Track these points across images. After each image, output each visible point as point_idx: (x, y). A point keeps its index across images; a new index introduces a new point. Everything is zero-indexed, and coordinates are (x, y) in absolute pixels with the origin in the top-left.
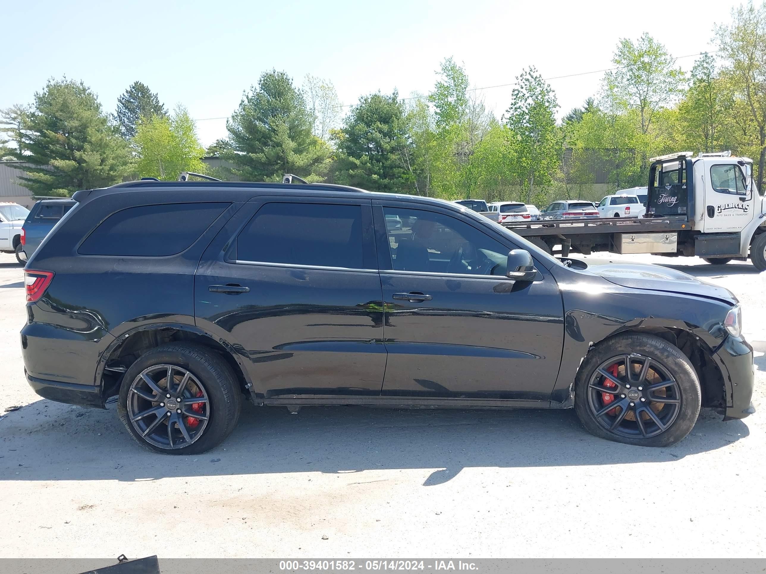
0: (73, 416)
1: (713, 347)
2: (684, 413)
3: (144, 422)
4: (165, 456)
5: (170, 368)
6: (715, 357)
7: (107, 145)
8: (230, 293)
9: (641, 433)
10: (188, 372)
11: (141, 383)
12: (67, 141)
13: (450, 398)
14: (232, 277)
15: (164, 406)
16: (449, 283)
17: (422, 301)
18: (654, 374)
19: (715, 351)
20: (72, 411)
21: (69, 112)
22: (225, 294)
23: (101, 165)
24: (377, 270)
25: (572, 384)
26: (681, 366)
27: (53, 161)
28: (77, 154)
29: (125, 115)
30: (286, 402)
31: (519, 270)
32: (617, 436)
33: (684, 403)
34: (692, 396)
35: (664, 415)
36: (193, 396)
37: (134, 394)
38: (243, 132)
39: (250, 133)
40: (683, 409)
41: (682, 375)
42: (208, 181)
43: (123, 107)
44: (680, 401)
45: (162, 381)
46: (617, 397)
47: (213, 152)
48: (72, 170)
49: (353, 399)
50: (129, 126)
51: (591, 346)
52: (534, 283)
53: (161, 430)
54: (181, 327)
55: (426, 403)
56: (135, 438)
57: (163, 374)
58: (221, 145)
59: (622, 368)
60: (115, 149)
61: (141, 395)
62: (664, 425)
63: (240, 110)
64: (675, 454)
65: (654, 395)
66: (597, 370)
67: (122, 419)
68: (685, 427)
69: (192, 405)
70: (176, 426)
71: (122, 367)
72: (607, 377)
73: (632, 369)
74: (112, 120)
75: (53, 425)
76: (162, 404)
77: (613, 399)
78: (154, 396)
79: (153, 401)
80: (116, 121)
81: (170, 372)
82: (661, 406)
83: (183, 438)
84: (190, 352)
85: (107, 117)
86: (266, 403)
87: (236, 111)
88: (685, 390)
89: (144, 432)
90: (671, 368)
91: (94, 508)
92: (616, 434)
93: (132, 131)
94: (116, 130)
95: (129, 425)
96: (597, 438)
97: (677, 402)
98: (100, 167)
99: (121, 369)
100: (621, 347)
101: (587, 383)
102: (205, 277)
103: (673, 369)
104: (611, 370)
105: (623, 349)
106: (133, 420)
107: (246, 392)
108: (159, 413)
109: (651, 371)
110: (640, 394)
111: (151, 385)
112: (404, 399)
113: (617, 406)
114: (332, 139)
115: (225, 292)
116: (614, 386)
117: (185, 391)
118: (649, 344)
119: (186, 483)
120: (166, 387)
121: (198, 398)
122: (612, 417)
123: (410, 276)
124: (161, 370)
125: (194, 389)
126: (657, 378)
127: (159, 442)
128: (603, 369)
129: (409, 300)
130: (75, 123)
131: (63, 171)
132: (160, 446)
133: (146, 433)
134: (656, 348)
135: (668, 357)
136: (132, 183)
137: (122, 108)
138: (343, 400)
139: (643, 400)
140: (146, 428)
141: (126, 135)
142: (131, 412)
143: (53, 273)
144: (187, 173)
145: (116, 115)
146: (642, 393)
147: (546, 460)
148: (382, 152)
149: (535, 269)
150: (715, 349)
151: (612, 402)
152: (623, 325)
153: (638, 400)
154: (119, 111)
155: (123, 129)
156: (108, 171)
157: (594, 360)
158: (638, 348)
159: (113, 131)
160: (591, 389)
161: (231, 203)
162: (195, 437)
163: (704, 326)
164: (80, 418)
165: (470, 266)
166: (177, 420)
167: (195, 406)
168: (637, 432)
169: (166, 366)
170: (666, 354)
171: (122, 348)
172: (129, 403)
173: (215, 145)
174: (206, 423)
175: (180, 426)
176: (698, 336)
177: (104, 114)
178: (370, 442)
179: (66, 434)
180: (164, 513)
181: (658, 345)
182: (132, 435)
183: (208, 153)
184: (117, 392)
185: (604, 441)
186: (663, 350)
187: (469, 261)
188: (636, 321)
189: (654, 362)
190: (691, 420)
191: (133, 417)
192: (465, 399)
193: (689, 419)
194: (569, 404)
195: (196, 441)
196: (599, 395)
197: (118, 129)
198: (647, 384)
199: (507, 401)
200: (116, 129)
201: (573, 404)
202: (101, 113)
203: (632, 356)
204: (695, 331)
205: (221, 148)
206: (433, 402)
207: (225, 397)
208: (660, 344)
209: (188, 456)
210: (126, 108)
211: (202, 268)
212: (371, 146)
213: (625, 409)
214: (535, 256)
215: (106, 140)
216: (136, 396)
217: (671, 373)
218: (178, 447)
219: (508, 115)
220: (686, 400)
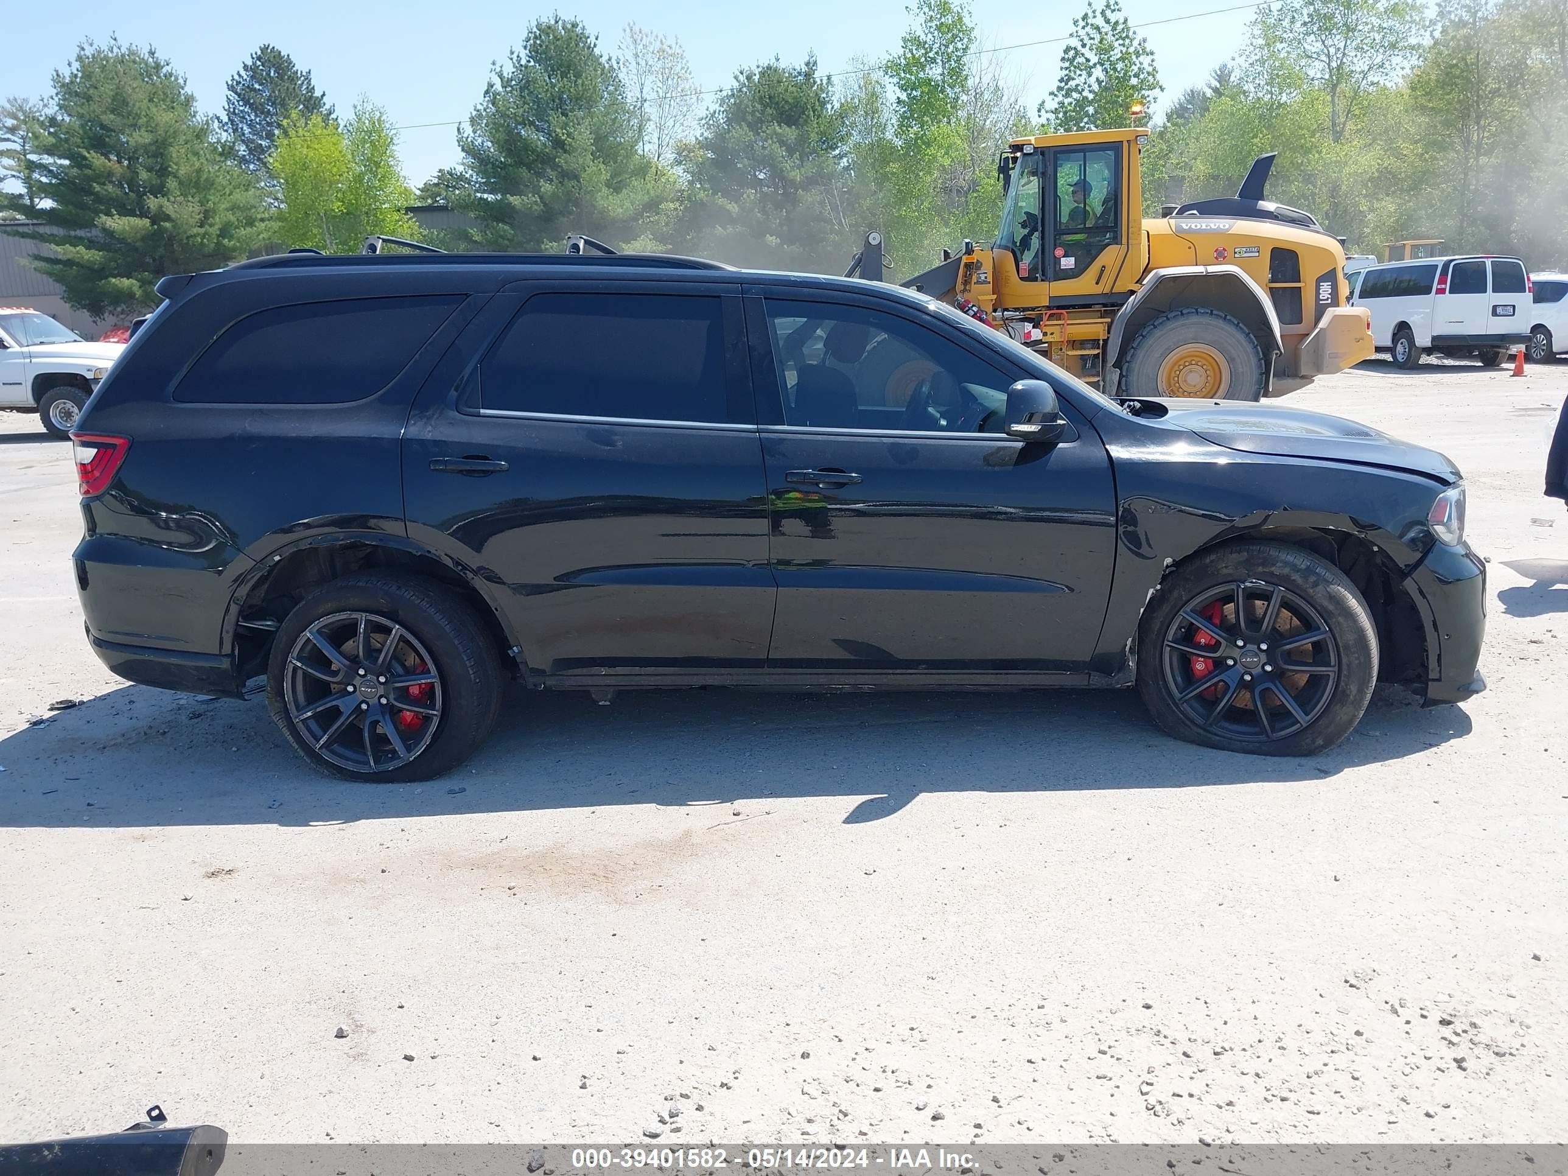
0: (184, 718)
1: (1406, 566)
2: (1344, 692)
3: (317, 722)
4: (361, 785)
5: (362, 618)
6: (1409, 585)
7: (210, 184)
8: (470, 473)
9: (1263, 731)
10: (397, 627)
11: (309, 647)
12: (128, 174)
13: (898, 671)
14: (474, 441)
15: (354, 692)
16: (896, 449)
17: (842, 485)
18: (1291, 619)
19: (1409, 574)
20: (179, 709)
21: (129, 114)
22: (460, 475)
23: (201, 226)
24: (756, 426)
25: (1130, 639)
26: (1339, 602)
27: (104, 218)
28: (153, 203)
29: (243, 117)
30: (589, 681)
31: (1029, 421)
32: (1218, 738)
33: (1345, 672)
34: (1358, 658)
35: (1306, 696)
36: (409, 672)
37: (295, 669)
38: (492, 150)
39: (510, 152)
40: (1342, 684)
41: (1341, 619)
42: (417, 252)
43: (238, 101)
44: (1336, 669)
45: (349, 645)
46: (1219, 664)
47: (434, 196)
48: (143, 239)
49: (714, 675)
50: (252, 142)
51: (1167, 567)
52: (1061, 445)
53: (351, 737)
54: (381, 540)
55: (852, 680)
56: (302, 754)
57: (347, 631)
58: (448, 180)
59: (1229, 608)
60: (227, 191)
61: (310, 670)
62: (1307, 714)
63: (485, 104)
64: (1324, 768)
65: (1289, 657)
66: (1181, 612)
67: (275, 719)
68: (1345, 718)
69: (408, 687)
70: (379, 730)
71: (269, 620)
72: (1200, 626)
73: (1250, 610)
74: (217, 130)
75: (145, 734)
76: (350, 689)
77: (1211, 667)
78: (335, 673)
79: (333, 682)
80: (226, 131)
81: (363, 626)
82: (1302, 680)
83: (394, 752)
84: (399, 588)
85: (207, 123)
86: (548, 683)
87: (479, 107)
88: (1347, 647)
89: (318, 741)
90: (1321, 606)
91: (235, 875)
92: (1215, 735)
93: (260, 154)
94: (228, 152)
95: (289, 730)
96: (1180, 743)
97: (1330, 671)
98: (202, 231)
99: (268, 624)
100: (1226, 567)
101: (1161, 638)
102: (422, 442)
103: (1325, 609)
104: (1209, 612)
105: (1231, 571)
106: (296, 718)
107: (510, 665)
108: (346, 706)
109: (1285, 613)
110: (1263, 658)
111: (328, 651)
112: (811, 674)
113: (1219, 681)
114: (680, 163)
115: (461, 472)
116: (1213, 642)
117: (393, 662)
118: (1281, 562)
119: (402, 830)
120: (357, 656)
121: (419, 674)
122: (1208, 701)
123: (820, 437)
124: (346, 622)
125: (411, 660)
126: (1297, 627)
127: (347, 759)
128: (1191, 611)
129: (817, 484)
130: (141, 138)
131: (122, 241)
132: (350, 767)
133: (322, 742)
134: (1295, 569)
135: (1315, 585)
136: (272, 260)
137: (236, 103)
138: (695, 677)
139: (1268, 668)
140: (322, 733)
141: (248, 162)
142: (293, 703)
143: (129, 440)
144: (379, 238)
145: (225, 119)
146: (1267, 655)
147: (1077, 782)
148: (784, 188)
149: (1063, 419)
150: (1408, 569)
151: (1210, 673)
152: (1229, 525)
153: (1259, 669)
154: (232, 110)
155: (242, 149)
156: (219, 236)
157: (1175, 594)
158: (1260, 569)
159: (221, 154)
160: (1168, 649)
161: (467, 295)
162: (417, 749)
163: (1391, 527)
164: (196, 720)
165: (944, 418)
166: (381, 719)
167: (415, 691)
168: (1257, 729)
169: (355, 615)
170: (1312, 579)
171: (268, 583)
172: (287, 685)
173: (436, 181)
174: (436, 721)
175: (386, 728)
176: (1376, 545)
177: (200, 118)
178: (748, 754)
179: (172, 749)
180: (363, 881)
181: (1298, 562)
182: (297, 747)
183: (421, 198)
184: (263, 669)
185: (1193, 748)
186: (1309, 571)
187: (943, 409)
188: (1254, 518)
189: (1290, 596)
190: (1357, 703)
191: (295, 713)
192: (926, 671)
193: (1353, 703)
194: (1127, 679)
195: (419, 755)
196: (1186, 663)
197: (231, 148)
198: (1276, 637)
199: (1007, 674)
200: (227, 148)
201: (1134, 680)
202: (195, 116)
203: (1248, 584)
204: (1371, 535)
205: (448, 186)
206: (867, 680)
207: (471, 672)
208: (1302, 561)
209: (403, 785)
210: (246, 103)
211: (414, 424)
212: (762, 176)
213: (1233, 686)
214: (1062, 393)
215: (209, 171)
216: (300, 674)
217: (1320, 615)
218: (383, 767)
219: (1052, 104)
220: (1349, 665)
